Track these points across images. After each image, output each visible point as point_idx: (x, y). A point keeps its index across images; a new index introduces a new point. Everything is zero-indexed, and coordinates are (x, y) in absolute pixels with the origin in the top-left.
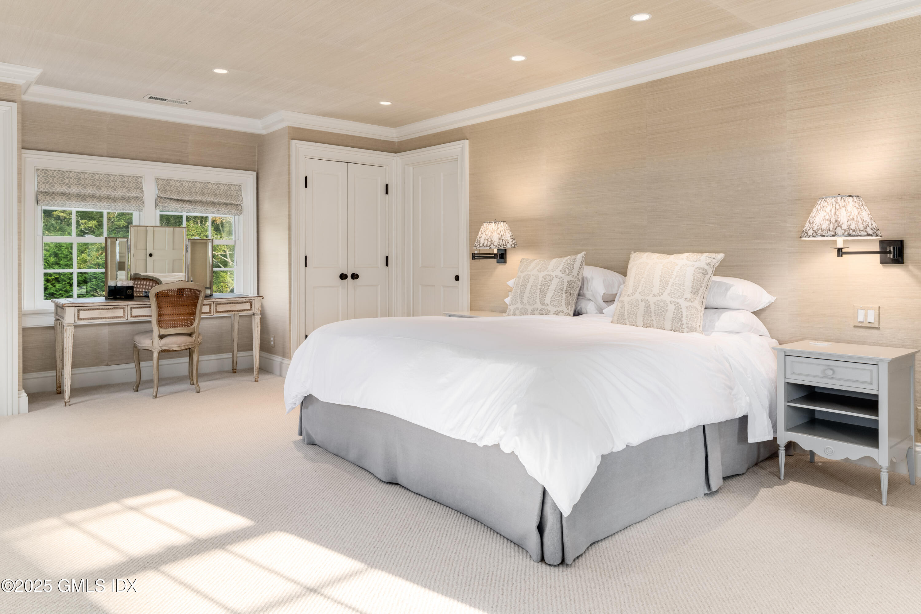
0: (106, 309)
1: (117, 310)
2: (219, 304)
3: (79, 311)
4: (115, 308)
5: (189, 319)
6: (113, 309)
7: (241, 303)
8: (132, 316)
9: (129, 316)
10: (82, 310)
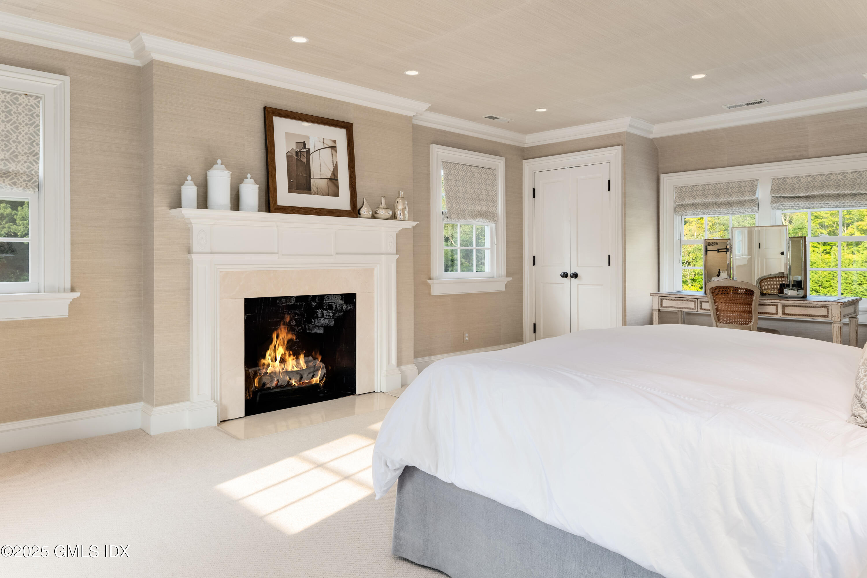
0: (681, 300)
1: (689, 302)
2: (786, 306)
3: (662, 300)
4: (688, 300)
5: (745, 317)
6: (686, 300)
7: (814, 307)
8: (701, 309)
9: (699, 308)
10: (664, 299)
